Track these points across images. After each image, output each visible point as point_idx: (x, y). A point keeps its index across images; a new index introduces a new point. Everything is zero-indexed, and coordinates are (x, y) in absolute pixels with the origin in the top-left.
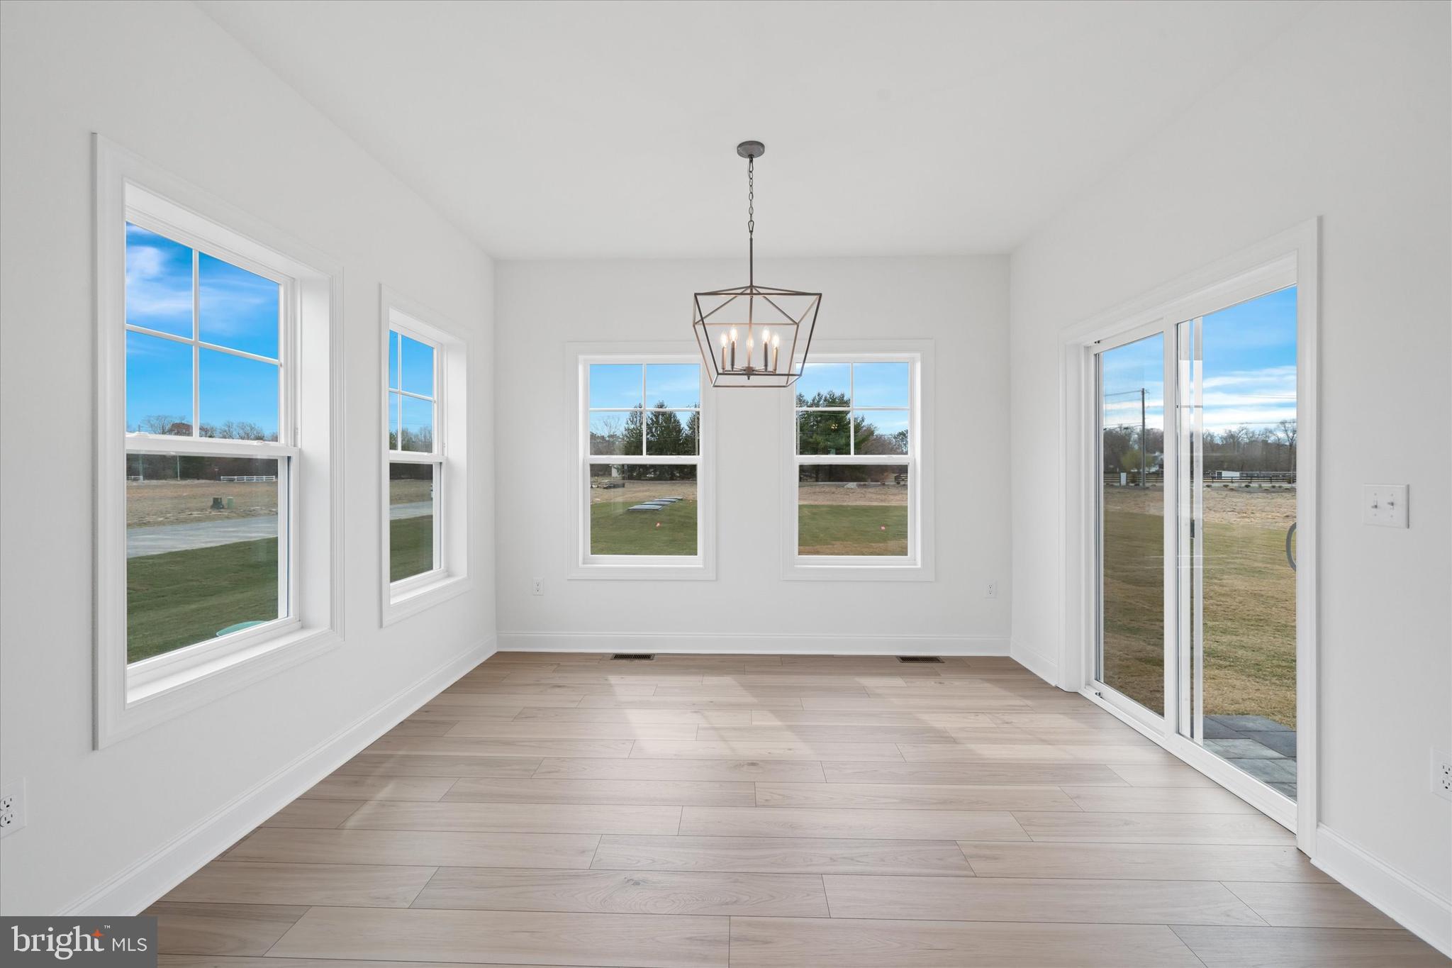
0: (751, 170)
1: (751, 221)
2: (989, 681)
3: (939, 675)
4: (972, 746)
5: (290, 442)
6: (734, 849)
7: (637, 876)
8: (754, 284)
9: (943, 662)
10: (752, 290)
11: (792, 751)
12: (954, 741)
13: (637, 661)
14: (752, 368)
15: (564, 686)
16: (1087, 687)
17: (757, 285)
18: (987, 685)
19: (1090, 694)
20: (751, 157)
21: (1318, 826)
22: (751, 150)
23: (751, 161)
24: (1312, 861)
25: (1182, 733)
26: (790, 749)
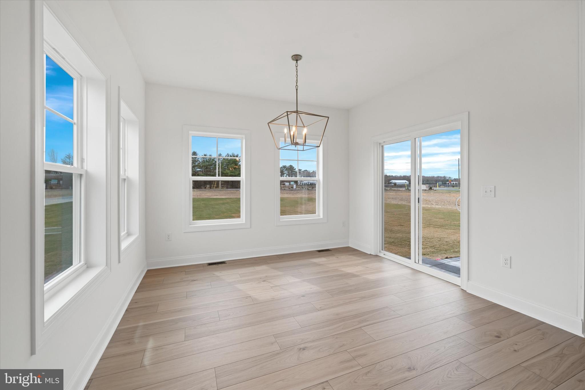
0: (297, 66)
1: (297, 85)
2: (350, 255)
3: (334, 255)
4: (365, 276)
5: (80, 167)
6: (326, 327)
7: (302, 346)
8: (298, 110)
9: (332, 251)
10: (297, 112)
11: (312, 289)
12: (358, 276)
13: (220, 265)
14: (297, 143)
15: (197, 280)
16: (380, 253)
17: (299, 111)
18: (351, 256)
19: (381, 255)
20: (297, 60)
21: (468, 281)
22: (297, 58)
23: (297, 62)
24: (467, 291)
25: (416, 262)
26: (311, 288)
